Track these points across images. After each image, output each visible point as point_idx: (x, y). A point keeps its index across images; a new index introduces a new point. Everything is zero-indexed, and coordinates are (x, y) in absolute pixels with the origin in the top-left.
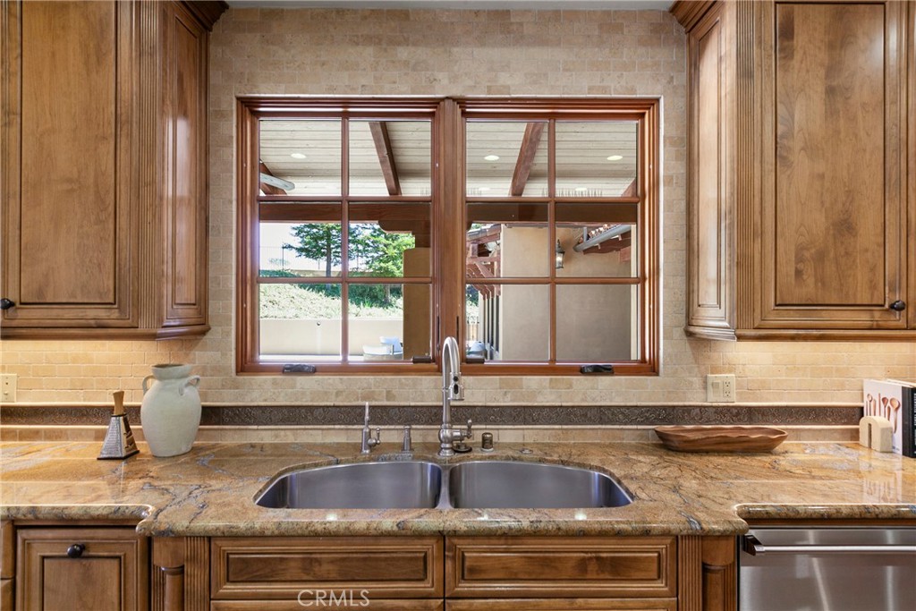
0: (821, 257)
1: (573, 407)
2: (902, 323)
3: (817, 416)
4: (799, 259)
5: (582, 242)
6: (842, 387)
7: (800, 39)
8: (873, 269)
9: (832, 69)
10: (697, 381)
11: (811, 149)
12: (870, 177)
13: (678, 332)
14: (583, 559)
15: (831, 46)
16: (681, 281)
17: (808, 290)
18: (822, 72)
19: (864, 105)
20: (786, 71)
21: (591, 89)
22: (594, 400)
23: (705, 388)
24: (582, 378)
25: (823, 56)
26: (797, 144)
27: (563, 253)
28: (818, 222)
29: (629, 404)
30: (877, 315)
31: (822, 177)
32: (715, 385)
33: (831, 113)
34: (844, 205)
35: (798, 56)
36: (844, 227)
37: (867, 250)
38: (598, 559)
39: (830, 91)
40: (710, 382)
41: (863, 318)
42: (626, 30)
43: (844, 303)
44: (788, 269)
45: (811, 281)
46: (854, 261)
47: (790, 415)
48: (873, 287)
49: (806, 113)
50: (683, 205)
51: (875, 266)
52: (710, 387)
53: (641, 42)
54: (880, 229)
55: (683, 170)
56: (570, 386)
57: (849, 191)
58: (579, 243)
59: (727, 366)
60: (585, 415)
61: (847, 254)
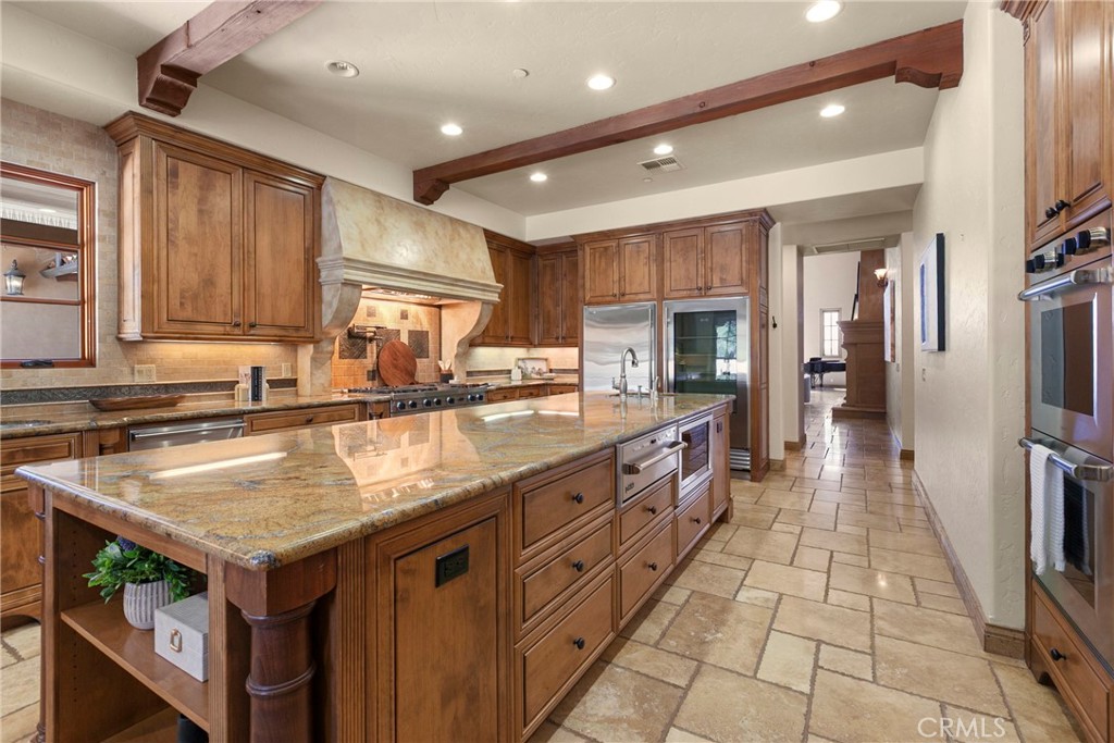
0: (195, 297)
1: (13, 391)
2: (241, 332)
3: (212, 387)
4: (182, 297)
5: (54, 267)
6: (226, 370)
7: (182, 179)
8: (225, 306)
9: (202, 200)
10: (126, 370)
11: (189, 239)
12: (223, 260)
13: (111, 339)
14: (12, 452)
15: (201, 188)
16: (113, 306)
17: (188, 313)
18: (196, 200)
19: (220, 223)
20: (174, 194)
21: (29, 162)
22: (34, 385)
23: (133, 374)
24: (22, 370)
25: (196, 191)
26: (180, 234)
27: (23, 277)
28: (194, 279)
29: (68, 386)
30: (228, 328)
31: (196, 255)
32: (140, 372)
33: (201, 222)
34: (209, 271)
35: (181, 188)
36: (209, 282)
37: (222, 295)
38: (24, 450)
39: (201, 212)
40: (136, 370)
41: (220, 329)
42: (64, 130)
43: (209, 321)
44: (175, 302)
45: (190, 309)
46: (215, 301)
47: (194, 388)
48: (225, 314)
49: (187, 219)
50: (115, 256)
51: (226, 304)
52: (136, 374)
53: (77, 141)
54: (229, 285)
55: (115, 234)
56: (11, 376)
57: (212, 265)
58: (49, 268)
59: (150, 359)
60: (26, 396)
61: (211, 296)
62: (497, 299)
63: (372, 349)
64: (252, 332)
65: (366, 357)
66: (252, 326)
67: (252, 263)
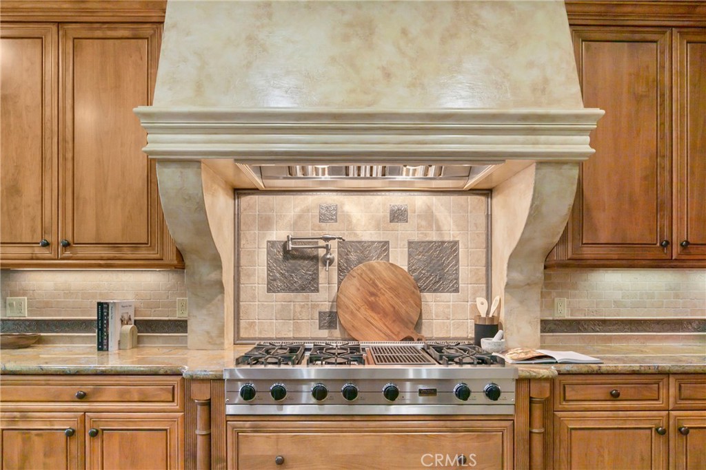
8: (33, 219)
23: (5, 307)
30: (35, 250)
32: (11, 305)
34: (13, 175)
36: (14, 190)
37: (29, 206)
40: (8, 302)
41: (27, 251)
43: (13, 242)
46: (20, 213)
47: (68, 326)
48: (33, 231)
51: (35, 217)
54: (38, 191)
57: (17, 166)
59: (21, 291)
61: (15, 208)
62: (588, 149)
63: (328, 277)
64: (68, 254)
65: (317, 290)
66: (67, 245)
67: (69, 155)
